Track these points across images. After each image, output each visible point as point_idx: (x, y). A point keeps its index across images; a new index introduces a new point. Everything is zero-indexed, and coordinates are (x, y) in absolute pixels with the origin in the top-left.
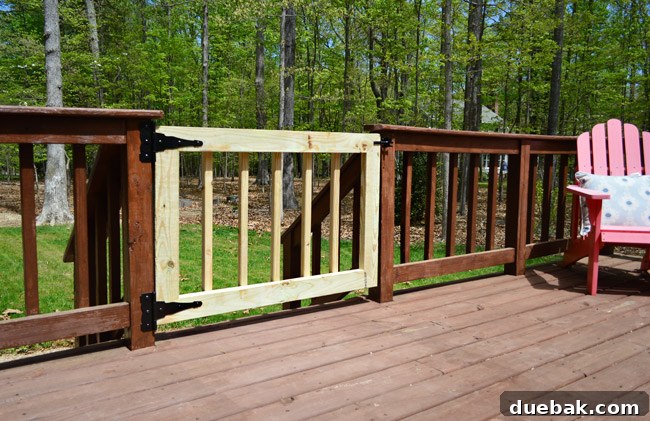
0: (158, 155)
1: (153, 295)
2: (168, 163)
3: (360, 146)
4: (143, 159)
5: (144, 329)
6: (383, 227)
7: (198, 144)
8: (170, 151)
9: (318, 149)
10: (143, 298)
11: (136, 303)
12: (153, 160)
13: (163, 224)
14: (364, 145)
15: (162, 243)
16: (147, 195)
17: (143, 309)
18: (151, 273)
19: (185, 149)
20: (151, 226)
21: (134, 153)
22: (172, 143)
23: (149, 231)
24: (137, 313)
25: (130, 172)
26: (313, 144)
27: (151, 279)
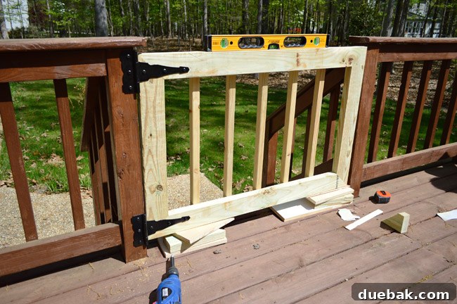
0: (142, 84)
1: (143, 217)
2: (153, 93)
3: (347, 61)
4: (126, 90)
5: (136, 244)
6: (358, 135)
7: (183, 70)
8: (155, 80)
9: (305, 66)
10: (134, 220)
11: (128, 226)
12: (136, 91)
13: (150, 151)
14: (350, 59)
15: (151, 169)
16: (132, 127)
17: (135, 228)
18: (141, 198)
19: (170, 77)
20: (138, 155)
21: (116, 85)
22: (158, 71)
23: (137, 160)
24: (129, 233)
25: (114, 104)
26: (301, 61)
27: (141, 203)
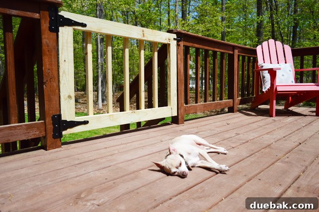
0: (60, 28)
1: (60, 116)
2: (66, 34)
3: (167, 40)
4: (51, 30)
5: (55, 137)
6: (179, 84)
7: (84, 25)
8: (67, 27)
9: (147, 38)
10: (53, 117)
11: (49, 120)
12: (57, 31)
13: (64, 72)
14: (169, 39)
15: (64, 84)
16: (53, 53)
17: (54, 124)
18: (58, 102)
19: (76, 27)
20: (57, 72)
21: (45, 25)
22: (69, 23)
23: (56, 76)
24: (50, 127)
25: (43, 37)
26: (145, 35)
27: (58, 106)
